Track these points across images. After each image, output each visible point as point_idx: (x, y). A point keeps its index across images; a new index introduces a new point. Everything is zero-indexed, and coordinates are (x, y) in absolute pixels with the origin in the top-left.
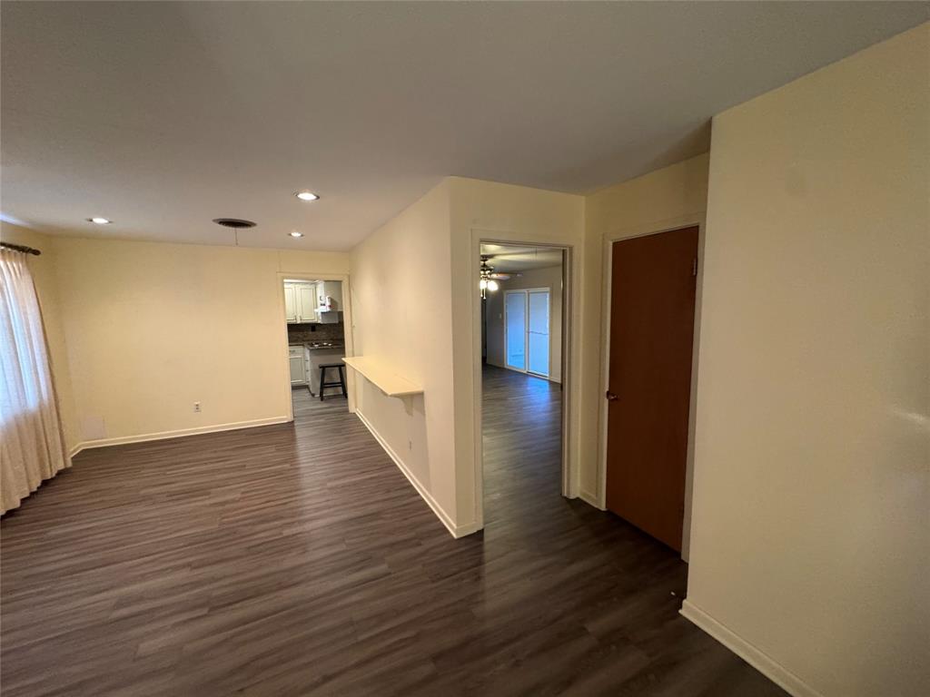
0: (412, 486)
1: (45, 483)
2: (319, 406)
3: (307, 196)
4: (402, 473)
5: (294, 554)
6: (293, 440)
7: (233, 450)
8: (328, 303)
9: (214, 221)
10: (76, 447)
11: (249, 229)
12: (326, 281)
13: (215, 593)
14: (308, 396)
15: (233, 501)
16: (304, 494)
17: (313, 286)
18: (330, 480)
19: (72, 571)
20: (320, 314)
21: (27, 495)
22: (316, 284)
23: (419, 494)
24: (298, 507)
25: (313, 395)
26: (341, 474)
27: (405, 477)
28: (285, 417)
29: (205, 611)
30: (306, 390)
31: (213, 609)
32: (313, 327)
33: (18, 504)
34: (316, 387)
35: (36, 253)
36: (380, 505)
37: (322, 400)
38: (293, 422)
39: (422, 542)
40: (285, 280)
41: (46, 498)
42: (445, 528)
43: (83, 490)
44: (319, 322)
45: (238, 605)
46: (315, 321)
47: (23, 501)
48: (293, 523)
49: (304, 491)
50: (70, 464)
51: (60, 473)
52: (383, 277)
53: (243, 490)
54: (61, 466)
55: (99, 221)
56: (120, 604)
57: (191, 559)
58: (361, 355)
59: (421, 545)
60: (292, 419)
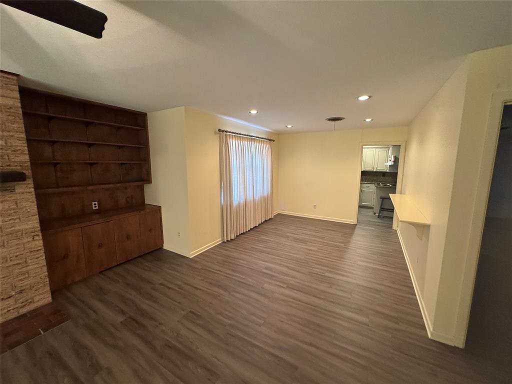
0: (413, 288)
1: (266, 221)
2: (376, 221)
3: (364, 98)
4: (410, 277)
5: (325, 285)
6: (352, 234)
7: (322, 229)
8: (393, 160)
9: (326, 119)
10: (275, 213)
11: (341, 121)
12: (393, 146)
13: (291, 282)
14: (372, 214)
15: (314, 251)
16: (343, 261)
17: (387, 149)
18: (361, 261)
19: (262, 252)
20: (388, 166)
21: (260, 223)
22: (389, 148)
23: (415, 295)
24: (338, 266)
25: (375, 213)
26: (368, 260)
27: (411, 280)
28: (353, 221)
29: (285, 286)
30: (371, 210)
31: (288, 287)
32: (384, 174)
33: (257, 225)
34: (377, 209)
35: (274, 141)
36: (383, 287)
37: (378, 217)
38: (356, 225)
39: (400, 323)
40: (364, 147)
41: (264, 226)
42: (425, 326)
43: (273, 227)
44: (388, 171)
45: (296, 291)
46: (385, 170)
47: (259, 224)
48: (332, 272)
49: (345, 260)
50: (273, 217)
51: (270, 219)
52: (422, 141)
53: (319, 248)
54: (271, 217)
55: (289, 126)
56: (266, 268)
57: (290, 265)
58: (404, 194)
59: (398, 324)
60: (356, 223)
